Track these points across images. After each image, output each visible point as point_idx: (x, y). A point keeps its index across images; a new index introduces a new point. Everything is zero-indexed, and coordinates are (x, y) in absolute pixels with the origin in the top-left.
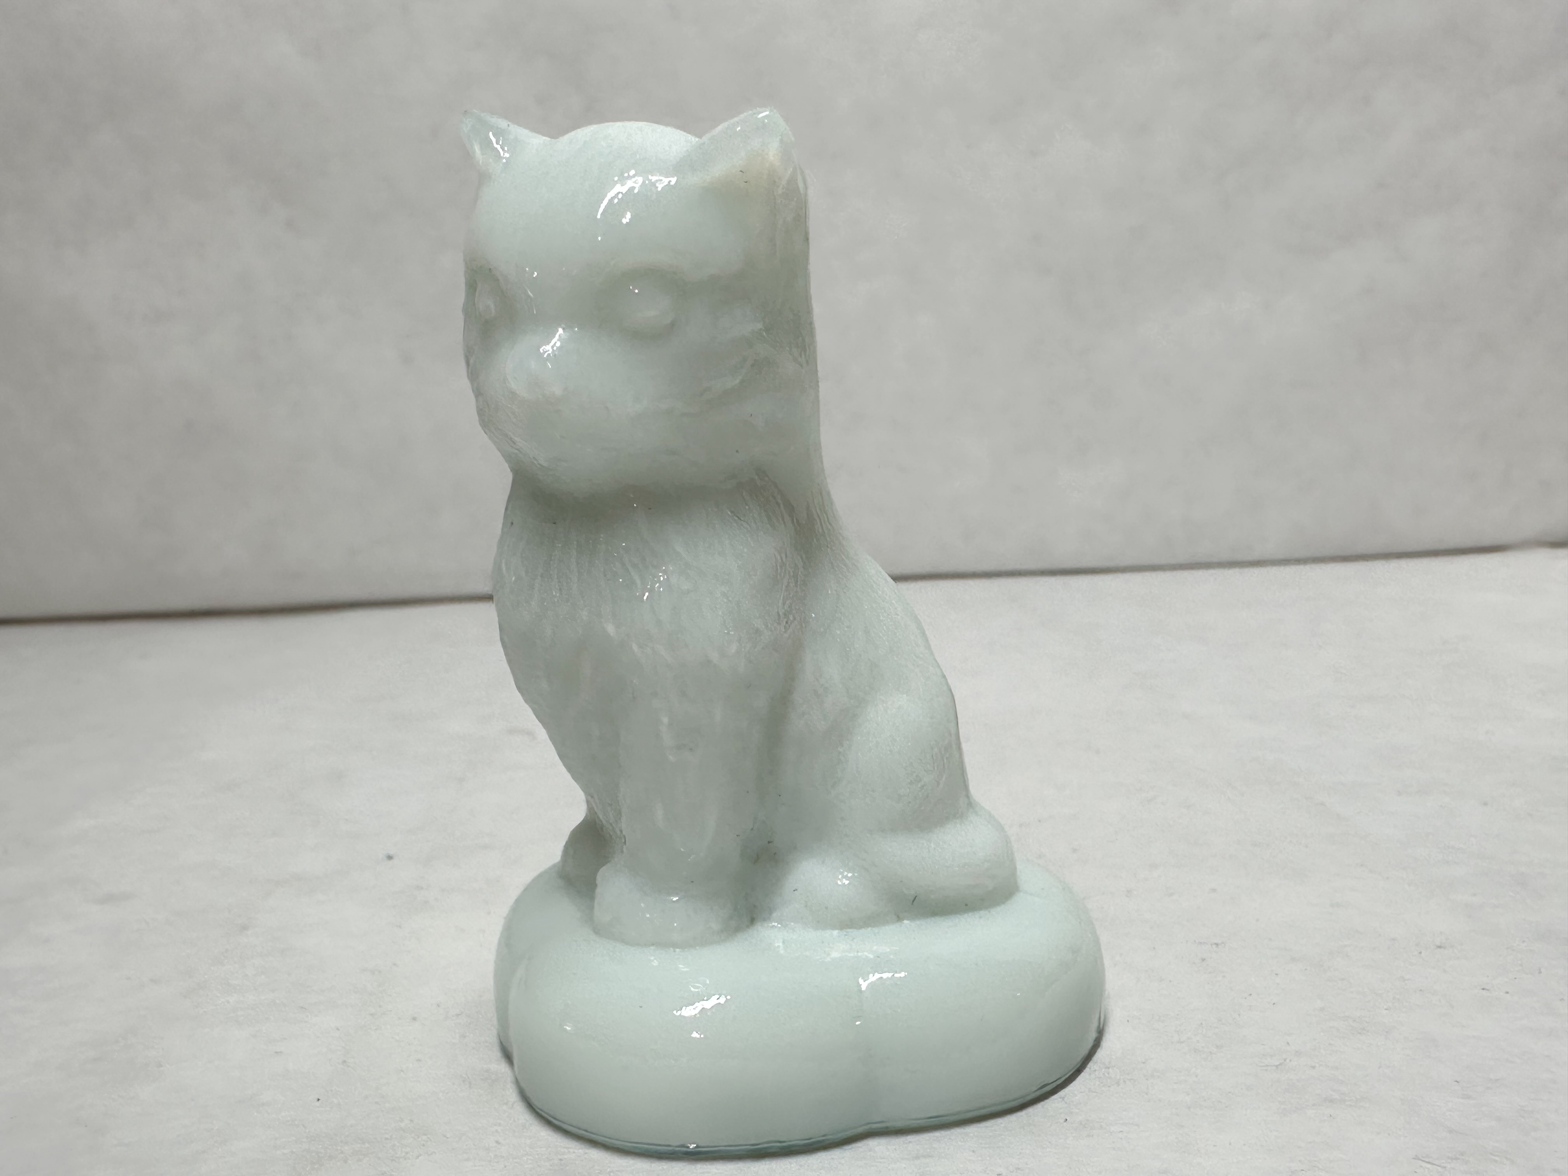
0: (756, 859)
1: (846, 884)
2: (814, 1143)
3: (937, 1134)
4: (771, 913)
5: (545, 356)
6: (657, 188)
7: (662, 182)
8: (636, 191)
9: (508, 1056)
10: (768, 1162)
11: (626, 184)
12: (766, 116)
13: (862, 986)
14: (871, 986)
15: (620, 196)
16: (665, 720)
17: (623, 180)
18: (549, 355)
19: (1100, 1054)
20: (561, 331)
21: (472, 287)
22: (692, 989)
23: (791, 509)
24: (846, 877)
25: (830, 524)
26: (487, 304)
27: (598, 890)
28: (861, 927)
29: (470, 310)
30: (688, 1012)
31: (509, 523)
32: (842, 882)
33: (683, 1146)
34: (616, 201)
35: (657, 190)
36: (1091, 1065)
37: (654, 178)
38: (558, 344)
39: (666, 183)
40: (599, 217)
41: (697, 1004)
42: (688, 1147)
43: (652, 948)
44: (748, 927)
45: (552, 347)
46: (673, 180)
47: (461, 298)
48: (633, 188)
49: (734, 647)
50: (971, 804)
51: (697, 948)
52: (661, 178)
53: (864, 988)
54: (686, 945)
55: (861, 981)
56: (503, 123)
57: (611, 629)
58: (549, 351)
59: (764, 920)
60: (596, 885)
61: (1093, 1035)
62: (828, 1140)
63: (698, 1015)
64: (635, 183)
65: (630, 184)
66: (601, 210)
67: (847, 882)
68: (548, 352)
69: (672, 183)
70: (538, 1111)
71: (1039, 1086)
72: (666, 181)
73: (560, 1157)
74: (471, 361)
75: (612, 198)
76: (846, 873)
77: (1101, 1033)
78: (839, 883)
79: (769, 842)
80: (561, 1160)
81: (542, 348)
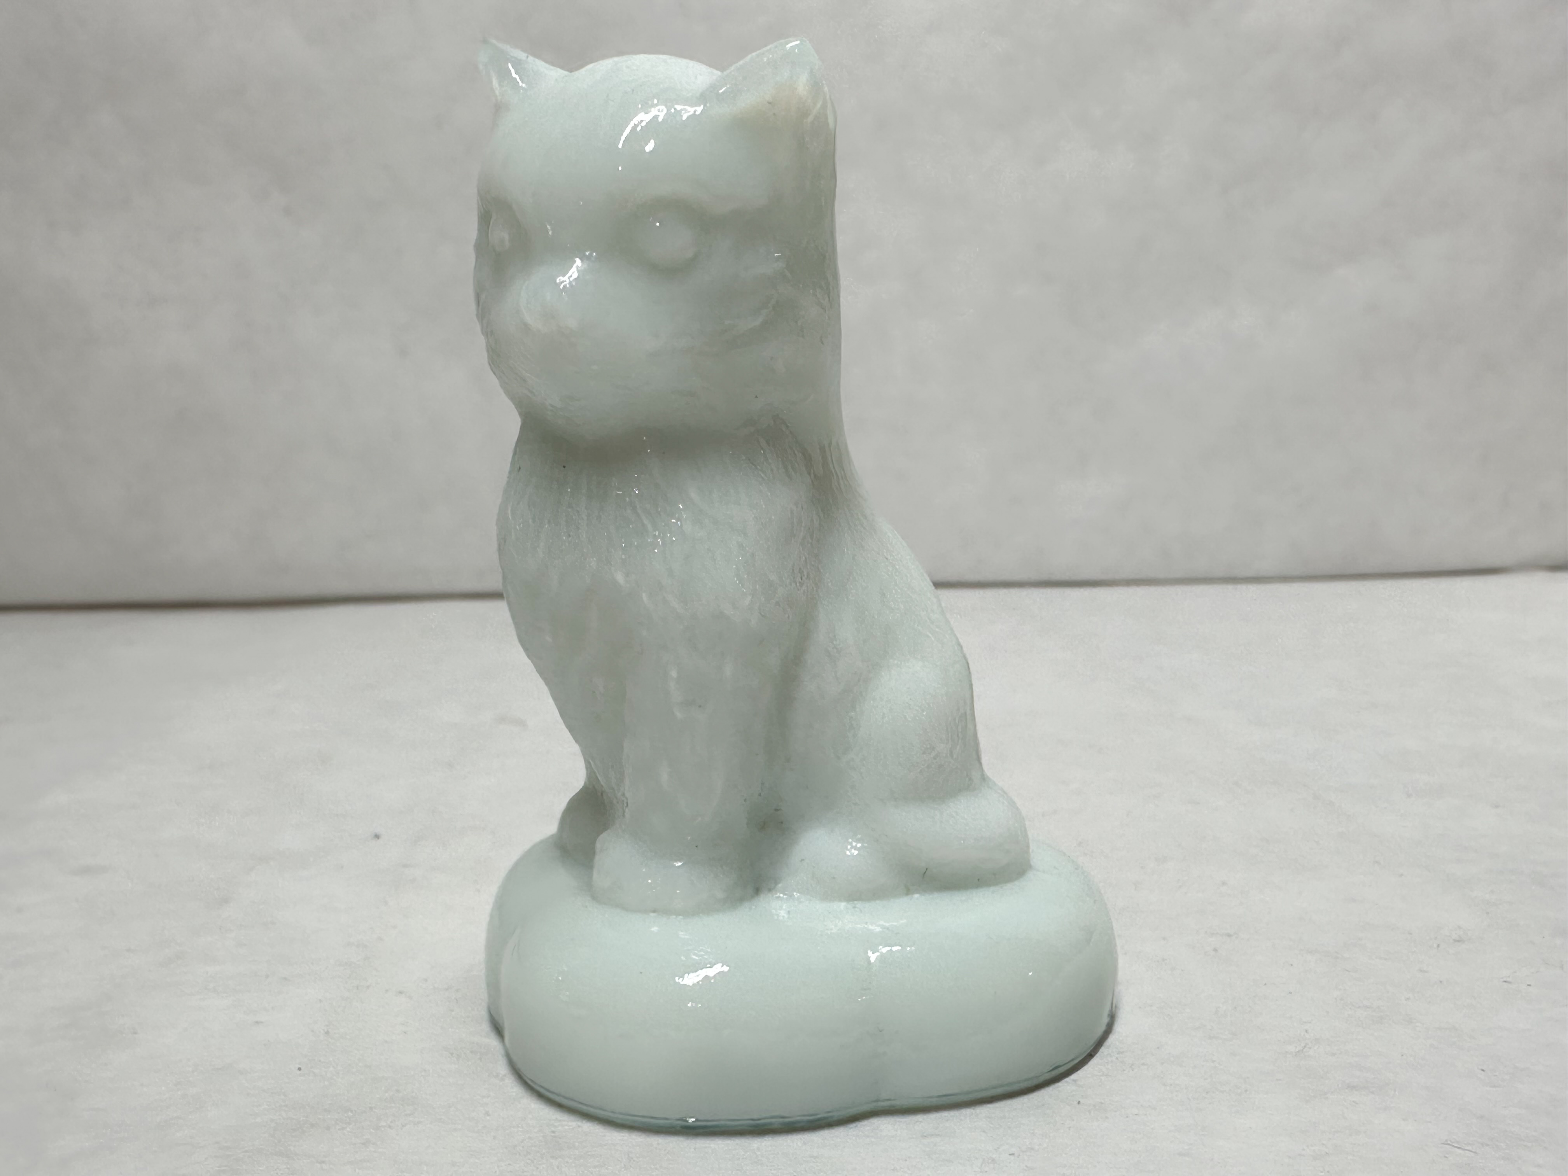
0: (763, 826)
1: (855, 854)
2: (819, 1120)
3: (945, 1114)
4: (776, 883)
5: (561, 287)
6: (682, 116)
7: (688, 111)
8: (660, 119)
9: (498, 1029)
10: (770, 1138)
11: (651, 111)
12: (797, 45)
13: (871, 959)
14: (882, 959)
15: (643, 124)
16: (674, 674)
17: (646, 106)
18: (564, 286)
19: (1111, 1040)
20: (578, 262)
21: (485, 219)
22: (694, 957)
23: (808, 459)
24: (856, 848)
25: (848, 481)
26: (501, 235)
27: (597, 858)
28: (869, 900)
29: (483, 247)
30: (690, 979)
31: (516, 468)
32: (851, 853)
33: (681, 1119)
34: (639, 129)
35: (682, 119)
36: (1103, 1050)
37: (678, 107)
38: (575, 275)
39: (692, 113)
40: (620, 146)
41: (700, 972)
42: (687, 1121)
43: (652, 914)
44: (753, 897)
45: (569, 278)
46: (699, 109)
47: (472, 233)
48: (656, 117)
49: (748, 600)
50: (984, 778)
51: (701, 915)
52: (686, 107)
53: (873, 960)
54: (689, 913)
55: (870, 953)
56: (521, 55)
57: (620, 578)
58: (565, 281)
59: (770, 890)
60: (594, 853)
61: (1105, 1020)
62: (832, 1117)
63: (701, 983)
64: (659, 112)
65: (654, 112)
66: (623, 138)
67: (856, 852)
68: (565, 283)
69: (697, 113)
70: (529, 1082)
71: (1053, 1067)
72: (691, 110)
73: (553, 1129)
74: (483, 297)
75: (636, 126)
76: (854, 844)
77: (1112, 1018)
78: (848, 853)
79: (777, 810)
80: (553, 1132)
81: (559, 278)
